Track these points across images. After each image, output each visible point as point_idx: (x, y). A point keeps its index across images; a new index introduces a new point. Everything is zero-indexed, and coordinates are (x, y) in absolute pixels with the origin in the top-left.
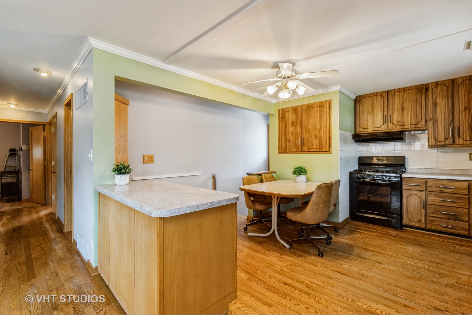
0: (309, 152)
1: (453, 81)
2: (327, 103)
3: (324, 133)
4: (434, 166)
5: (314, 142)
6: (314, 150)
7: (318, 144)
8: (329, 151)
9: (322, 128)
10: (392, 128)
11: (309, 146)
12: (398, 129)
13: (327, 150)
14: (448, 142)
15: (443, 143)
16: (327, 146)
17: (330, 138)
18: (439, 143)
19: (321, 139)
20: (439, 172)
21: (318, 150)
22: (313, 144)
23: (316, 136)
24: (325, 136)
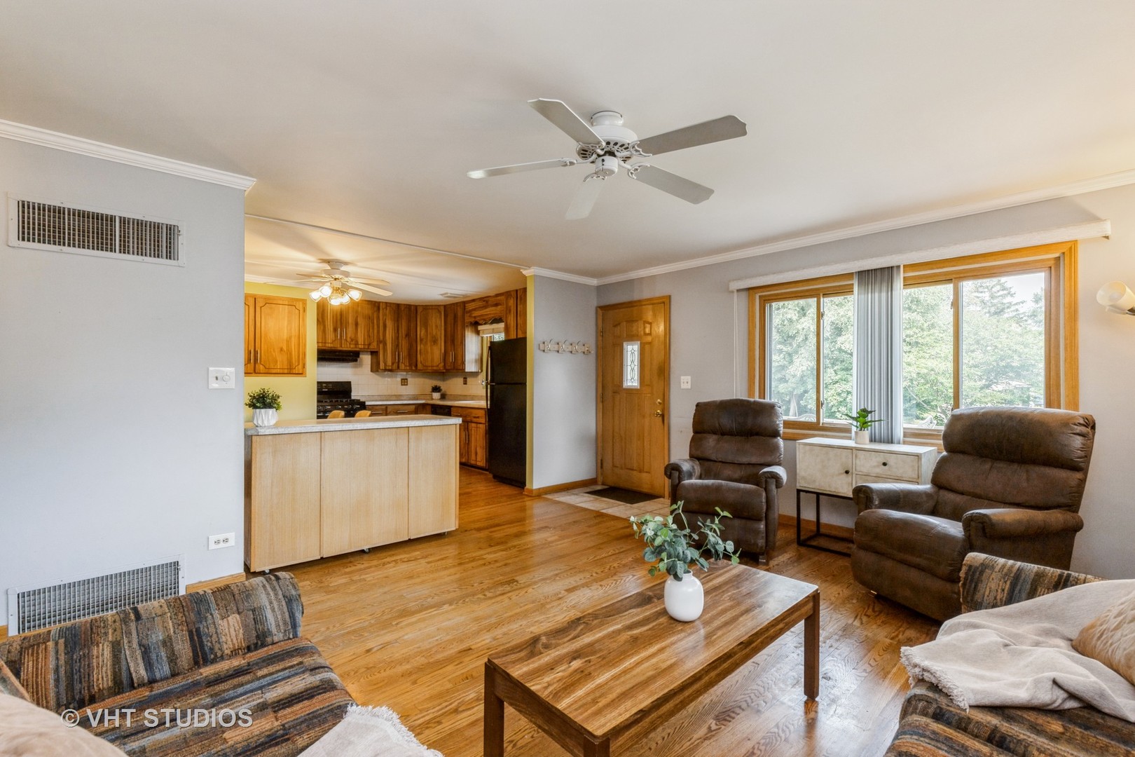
0: (268, 373)
1: (398, 305)
2: (301, 303)
3: (296, 346)
4: (375, 393)
5: (279, 359)
6: (279, 371)
7: (286, 363)
8: (301, 374)
9: (293, 339)
10: (347, 347)
11: (269, 364)
12: (351, 347)
13: (301, 372)
14: (395, 366)
15: (390, 368)
16: (300, 366)
17: (305, 354)
18: (387, 368)
19: (291, 354)
20: (380, 399)
21: (286, 371)
22: (277, 361)
23: (281, 350)
24: (296, 350)
